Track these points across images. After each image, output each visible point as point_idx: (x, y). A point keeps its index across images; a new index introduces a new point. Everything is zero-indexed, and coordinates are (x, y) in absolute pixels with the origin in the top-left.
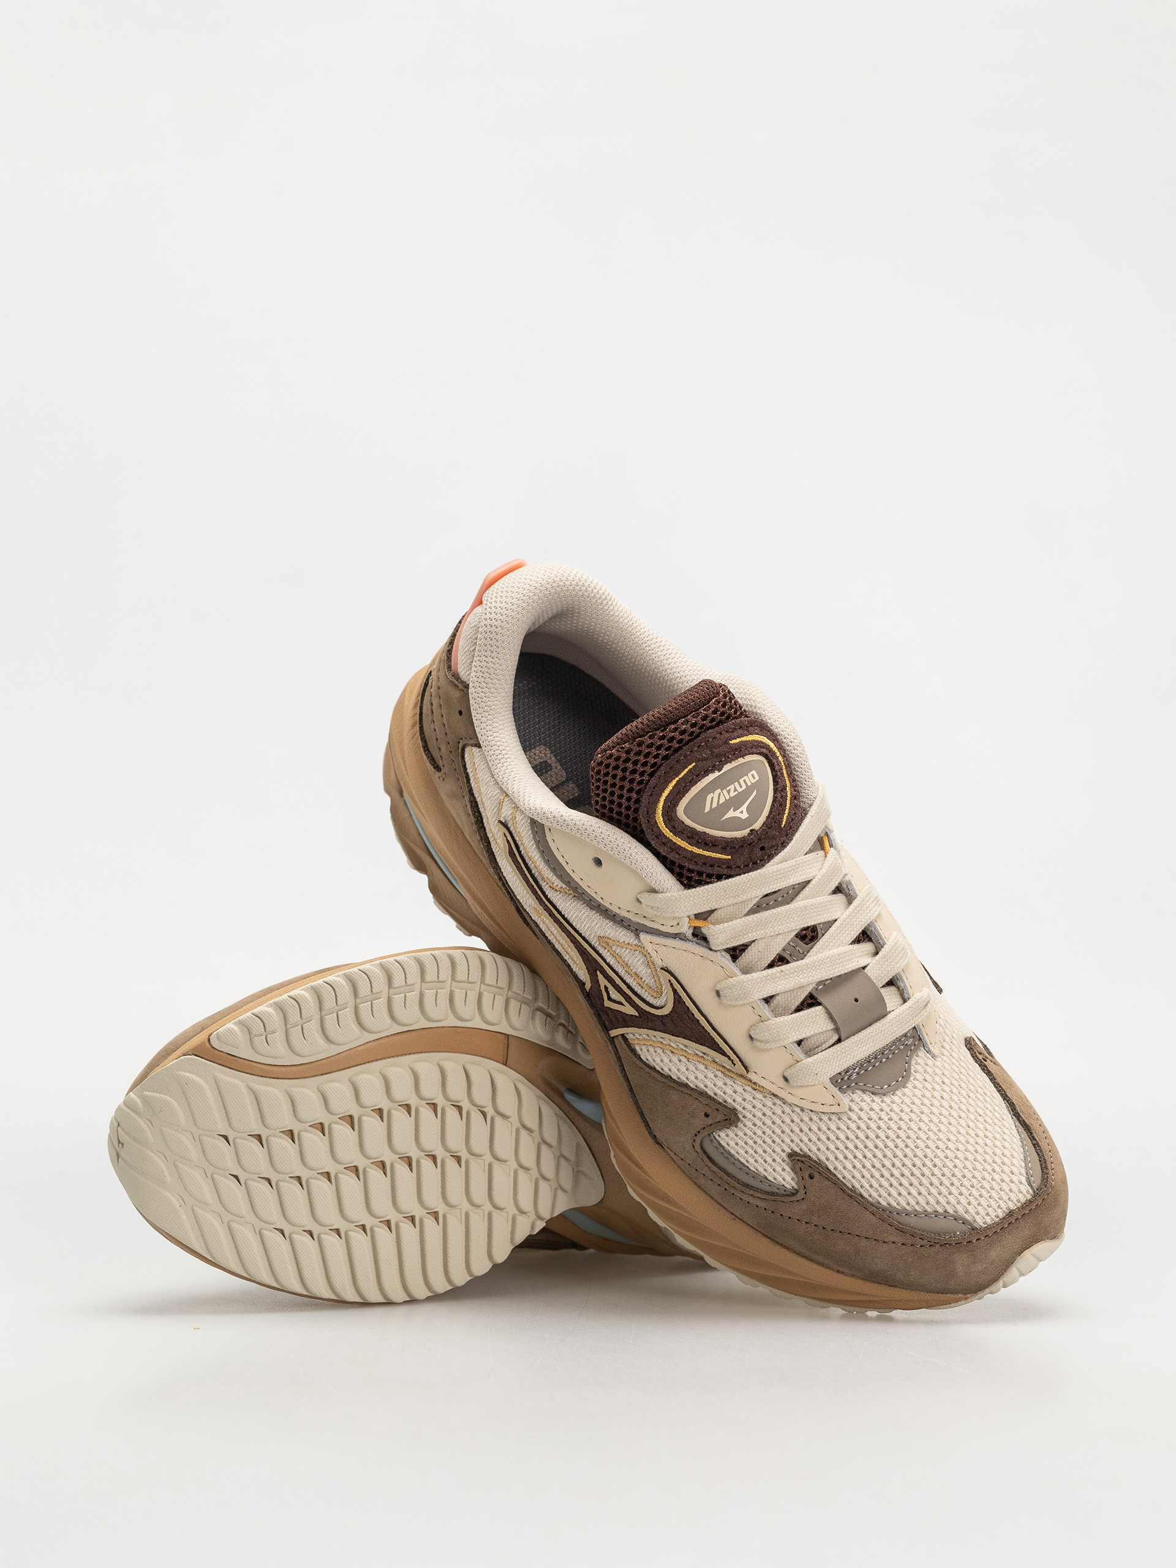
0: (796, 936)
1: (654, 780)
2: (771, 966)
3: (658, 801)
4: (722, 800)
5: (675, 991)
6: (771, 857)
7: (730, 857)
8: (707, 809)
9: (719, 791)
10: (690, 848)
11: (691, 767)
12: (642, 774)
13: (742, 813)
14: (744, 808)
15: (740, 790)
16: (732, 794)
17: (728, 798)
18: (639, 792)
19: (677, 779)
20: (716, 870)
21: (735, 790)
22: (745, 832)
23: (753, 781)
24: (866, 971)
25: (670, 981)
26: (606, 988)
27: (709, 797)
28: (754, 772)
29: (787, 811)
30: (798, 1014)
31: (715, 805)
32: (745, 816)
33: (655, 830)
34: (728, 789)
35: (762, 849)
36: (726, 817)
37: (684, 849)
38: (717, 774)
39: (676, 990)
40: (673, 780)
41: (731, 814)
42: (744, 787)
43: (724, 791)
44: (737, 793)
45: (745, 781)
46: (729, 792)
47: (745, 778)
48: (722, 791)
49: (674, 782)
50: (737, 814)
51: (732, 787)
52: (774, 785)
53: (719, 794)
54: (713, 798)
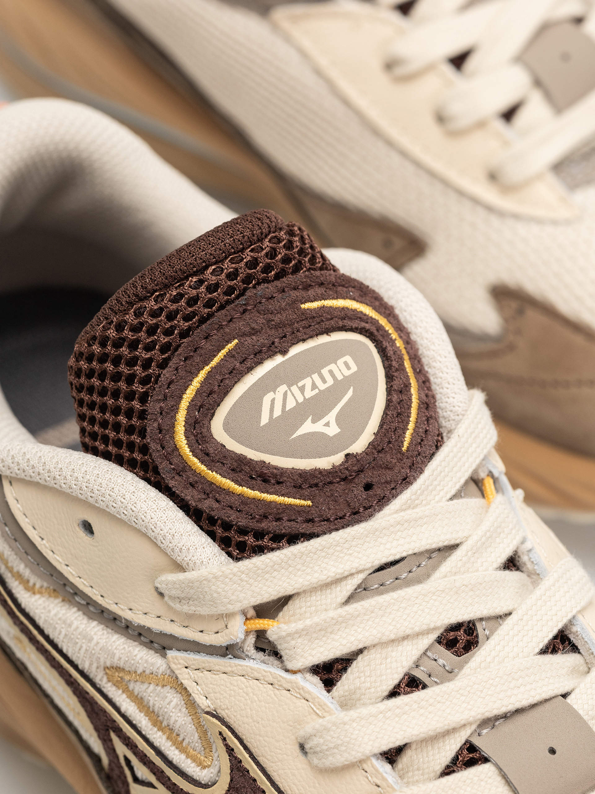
0: (439, 641)
1: (167, 374)
2: (394, 694)
3: (175, 409)
4: (290, 404)
5: (230, 751)
6: (383, 501)
7: (309, 503)
8: (265, 420)
9: (283, 388)
10: (238, 489)
11: (230, 346)
12: (147, 364)
13: (328, 425)
14: (331, 417)
15: (322, 386)
16: (309, 393)
17: (301, 399)
18: (144, 399)
19: (207, 368)
20: (286, 527)
21: (314, 386)
22: (338, 459)
23: (347, 373)
24: (569, 700)
25: (220, 733)
26: (128, 762)
27: (267, 400)
28: (348, 358)
29: (411, 426)
30: (447, 778)
31: (277, 412)
32: (333, 430)
33: (175, 460)
34: (300, 384)
35: (368, 487)
36: (301, 431)
37: (229, 492)
38: (279, 359)
39: (233, 750)
40: (201, 372)
41: (307, 427)
42: (330, 382)
43: (294, 389)
44: (317, 391)
45: (331, 372)
46: (302, 389)
47: (332, 367)
48: (289, 387)
49: (202, 375)
50: (319, 427)
51: (307, 382)
52: (387, 383)
53: (285, 394)
54: (273, 401)
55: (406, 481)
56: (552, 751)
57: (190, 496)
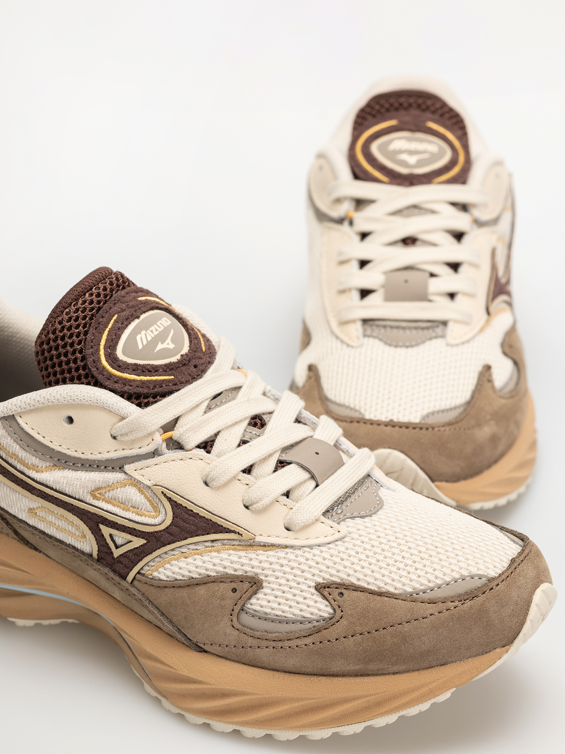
0: (250, 424)
1: (89, 336)
2: (239, 445)
3: (98, 350)
4: (149, 338)
5: (170, 499)
6: (204, 371)
7: (173, 377)
8: (140, 347)
9: (143, 332)
10: (137, 378)
11: (114, 318)
12: (78, 336)
13: (169, 344)
14: (169, 341)
15: (160, 330)
16: (156, 333)
17: (153, 336)
18: (81, 352)
19: (107, 330)
20: (165, 389)
22: (178, 357)
23: (167, 324)
24: (314, 438)
25: (162, 493)
26: (111, 536)
27: (138, 337)
29: (203, 342)
31: (145, 342)
33: (105, 373)
34: (150, 329)
35: (195, 366)
36: (158, 349)
37: (134, 381)
38: (137, 321)
40: (105, 332)
41: (160, 346)
42: (162, 328)
43: (148, 331)
44: (158, 332)
45: (160, 324)
46: (152, 331)
47: (160, 322)
48: (146, 331)
49: (106, 333)
50: (165, 346)
51: (152, 328)
53: (145, 334)
54: (141, 338)
55: (210, 363)
56: (317, 453)
57: (117, 386)
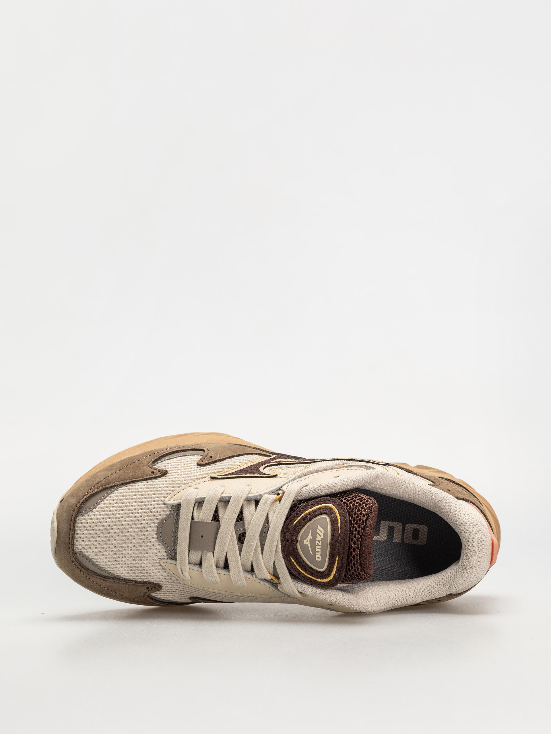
0: (245, 532)
1: (347, 513)
4: (318, 536)
6: (282, 542)
8: (319, 527)
9: (322, 537)
10: (310, 510)
11: (340, 530)
13: (307, 542)
14: (308, 544)
15: (317, 547)
16: (317, 542)
17: (317, 539)
21: (318, 545)
22: (299, 538)
23: (317, 556)
28: (320, 560)
29: (296, 564)
31: (318, 531)
32: (305, 542)
33: (329, 501)
34: (321, 542)
35: (288, 540)
36: (310, 534)
38: (329, 541)
39: (263, 475)
41: (310, 536)
42: (317, 550)
43: (320, 539)
44: (317, 545)
45: (319, 552)
46: (319, 541)
48: (322, 538)
49: (339, 520)
50: (308, 539)
53: (321, 536)
54: (321, 532)
55: (283, 551)
56: (202, 537)
57: (317, 500)
